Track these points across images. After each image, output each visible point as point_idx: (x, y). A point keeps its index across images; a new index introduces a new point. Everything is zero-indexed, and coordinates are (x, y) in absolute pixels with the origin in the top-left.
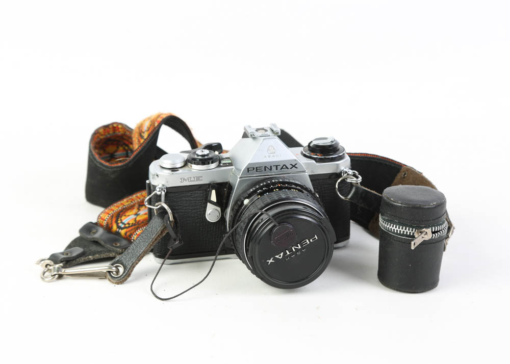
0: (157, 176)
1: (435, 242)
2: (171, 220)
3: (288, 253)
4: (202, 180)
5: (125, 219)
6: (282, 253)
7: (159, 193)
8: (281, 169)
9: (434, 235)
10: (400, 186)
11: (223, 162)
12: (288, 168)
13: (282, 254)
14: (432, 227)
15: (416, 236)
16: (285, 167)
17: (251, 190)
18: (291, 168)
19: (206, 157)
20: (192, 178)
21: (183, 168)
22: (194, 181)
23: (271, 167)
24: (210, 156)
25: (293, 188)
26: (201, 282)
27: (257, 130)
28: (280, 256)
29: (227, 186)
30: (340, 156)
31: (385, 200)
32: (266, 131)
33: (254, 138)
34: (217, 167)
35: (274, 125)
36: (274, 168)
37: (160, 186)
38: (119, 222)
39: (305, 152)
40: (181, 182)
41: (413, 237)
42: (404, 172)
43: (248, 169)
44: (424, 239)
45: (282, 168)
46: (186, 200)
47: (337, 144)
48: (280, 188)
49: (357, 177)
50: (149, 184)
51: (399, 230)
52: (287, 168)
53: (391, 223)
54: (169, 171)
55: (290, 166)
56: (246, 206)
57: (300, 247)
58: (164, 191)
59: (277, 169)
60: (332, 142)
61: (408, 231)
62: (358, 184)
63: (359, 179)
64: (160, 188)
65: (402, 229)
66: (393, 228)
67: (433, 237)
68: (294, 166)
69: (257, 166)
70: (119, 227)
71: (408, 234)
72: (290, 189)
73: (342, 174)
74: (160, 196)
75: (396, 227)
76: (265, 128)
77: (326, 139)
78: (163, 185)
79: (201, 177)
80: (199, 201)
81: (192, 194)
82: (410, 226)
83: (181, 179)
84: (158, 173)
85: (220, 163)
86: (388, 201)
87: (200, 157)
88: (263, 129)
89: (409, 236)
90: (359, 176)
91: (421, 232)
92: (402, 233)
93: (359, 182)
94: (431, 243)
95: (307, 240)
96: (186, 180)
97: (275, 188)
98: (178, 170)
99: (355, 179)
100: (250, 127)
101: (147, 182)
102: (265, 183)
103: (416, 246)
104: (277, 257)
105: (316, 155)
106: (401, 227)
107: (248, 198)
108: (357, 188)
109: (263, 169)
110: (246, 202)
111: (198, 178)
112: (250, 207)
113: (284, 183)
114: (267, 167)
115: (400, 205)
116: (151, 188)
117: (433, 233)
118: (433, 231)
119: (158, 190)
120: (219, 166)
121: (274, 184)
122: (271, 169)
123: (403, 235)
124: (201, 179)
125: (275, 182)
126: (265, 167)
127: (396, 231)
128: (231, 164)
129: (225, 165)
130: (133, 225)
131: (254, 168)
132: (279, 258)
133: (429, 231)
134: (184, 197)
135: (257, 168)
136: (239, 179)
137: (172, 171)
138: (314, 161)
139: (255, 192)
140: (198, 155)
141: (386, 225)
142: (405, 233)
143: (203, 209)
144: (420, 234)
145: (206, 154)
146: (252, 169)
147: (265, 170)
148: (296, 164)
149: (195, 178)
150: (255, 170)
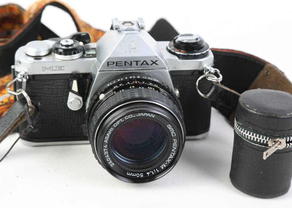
0: (20, 63)
1: (289, 152)
4: (64, 70)
7: (20, 80)
8: (141, 65)
9: (288, 145)
10: (259, 90)
11: (87, 53)
12: (148, 65)
14: (286, 137)
15: (270, 144)
16: (145, 63)
17: (108, 85)
18: (151, 65)
19: (70, 48)
20: (54, 67)
21: (47, 57)
22: (56, 70)
23: (131, 62)
24: (75, 46)
25: (150, 86)
27: (124, 23)
29: (89, 77)
30: (203, 54)
31: (241, 106)
32: (133, 24)
33: (119, 31)
34: (80, 58)
35: (141, 19)
36: (134, 64)
37: (23, 73)
39: (170, 47)
40: (43, 70)
41: (267, 145)
42: (267, 69)
43: (108, 63)
44: (277, 149)
45: (142, 64)
46: (49, 88)
47: (202, 41)
48: (137, 86)
49: (218, 76)
50: (14, 69)
51: (252, 137)
52: (147, 64)
53: (245, 129)
54: (32, 59)
55: (150, 63)
56: (101, 101)
58: (26, 78)
59: (137, 65)
60: (197, 39)
61: (262, 139)
62: (218, 83)
63: (219, 79)
64: (21, 75)
65: (256, 136)
66: (246, 135)
67: (287, 147)
68: (154, 63)
69: (117, 61)
71: (262, 142)
72: (146, 86)
73: (204, 72)
74: (22, 83)
75: (250, 134)
76: (132, 22)
77: (191, 35)
78: (26, 73)
79: (64, 67)
80: (61, 89)
81: (54, 82)
82: (264, 135)
83: (43, 67)
84: (21, 60)
85: (84, 53)
86: (244, 106)
87: (64, 48)
88: (130, 22)
89: (263, 144)
90: (220, 75)
91: (274, 142)
92: (255, 140)
93: (219, 81)
94: (285, 152)
96: (48, 69)
97: (131, 85)
98: (40, 59)
99: (216, 78)
100: (116, 19)
101: (12, 67)
102: (122, 79)
103: (268, 156)
105: (180, 51)
106: (255, 134)
107: (104, 93)
108: (217, 88)
109: (123, 63)
110: (102, 96)
111: (60, 68)
112: (104, 104)
113: (141, 80)
114: (127, 63)
115: (256, 112)
116: (15, 74)
117: (287, 142)
118: (288, 141)
119: (19, 77)
120: (82, 57)
121: (131, 80)
122: (131, 65)
123: (256, 142)
124: (63, 68)
125: (132, 78)
126: (125, 62)
127: (249, 138)
128: (94, 56)
129: (89, 56)
130: (6, 104)
131: (114, 63)
133: (283, 141)
134: (46, 85)
135: (117, 62)
136: (98, 73)
137: (36, 59)
138: (177, 58)
139: (111, 87)
140: (62, 45)
141: (240, 130)
142: (258, 141)
143: (65, 97)
144: (274, 143)
145: (70, 44)
146: (112, 63)
147: (125, 65)
148: (157, 61)
149: (57, 67)
150: (115, 64)
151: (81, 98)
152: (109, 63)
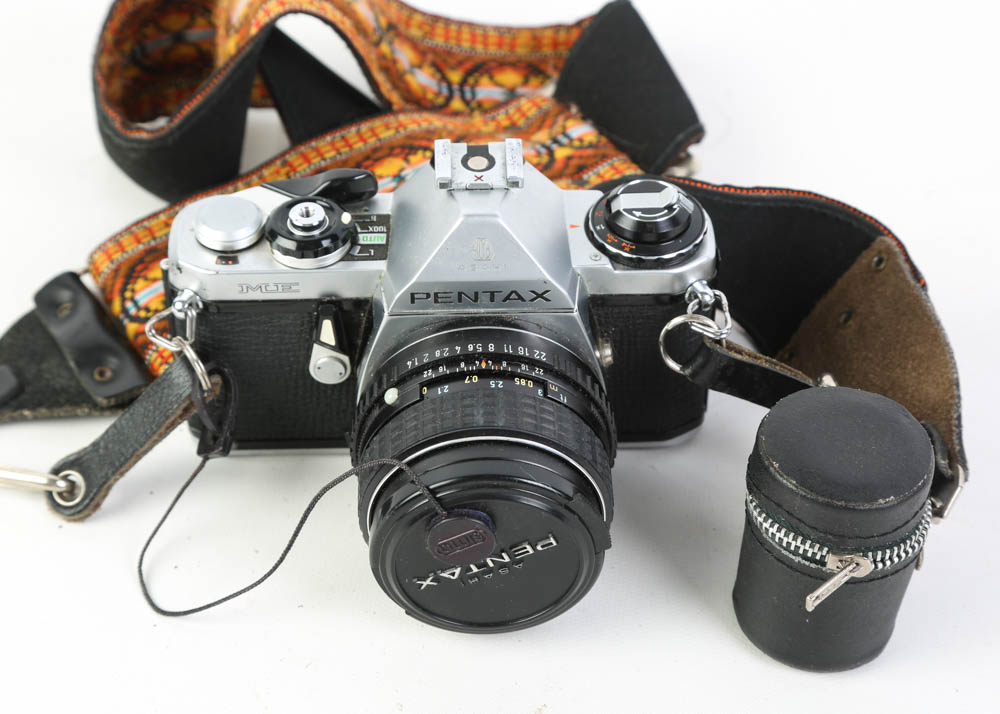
0: (179, 269)
1: (882, 578)
2: (205, 387)
3: (475, 570)
4: (298, 291)
5: (143, 289)
6: (459, 569)
7: (181, 315)
8: (505, 300)
9: (880, 565)
11: (362, 239)
12: (523, 300)
13: (458, 571)
14: (874, 551)
16: (513, 296)
17: (409, 365)
18: (533, 300)
19: (315, 233)
20: (272, 285)
21: (252, 253)
22: (276, 292)
23: (476, 294)
24: (327, 228)
26: (259, 582)
27: (468, 158)
28: (453, 574)
29: (367, 308)
32: (492, 162)
33: (451, 193)
34: (342, 260)
36: (484, 298)
37: (188, 295)
38: (128, 294)
40: (242, 292)
41: (822, 563)
42: (880, 252)
43: (412, 295)
45: (507, 298)
46: (258, 332)
48: (484, 376)
52: (520, 298)
53: (768, 516)
54: (213, 258)
55: (528, 296)
57: (507, 559)
59: (492, 300)
61: (809, 547)
62: (719, 342)
64: (183, 302)
65: (795, 539)
66: (771, 530)
67: (878, 569)
68: (540, 296)
69: (436, 291)
70: (125, 311)
71: (810, 554)
72: (510, 378)
74: (183, 322)
75: (779, 531)
78: (197, 293)
79: (297, 284)
80: (291, 334)
81: (272, 318)
83: (241, 286)
84: (182, 263)
85: (355, 243)
87: (298, 233)
88: (485, 153)
89: (812, 560)
91: (841, 561)
92: (793, 547)
94: (873, 580)
95: (528, 547)
96: (253, 289)
97: (471, 373)
98: (234, 259)
101: (163, 262)
102: (446, 352)
103: (820, 601)
104: (445, 575)
105: (620, 246)
106: (792, 534)
107: (397, 385)
109: (455, 296)
111: (288, 287)
112: (394, 422)
113: (497, 357)
114: (465, 294)
115: (794, 489)
117: (876, 562)
118: (879, 559)
119: (178, 305)
120: (348, 257)
121: (469, 359)
122: (476, 299)
123: (796, 552)
124: (294, 288)
125: (475, 351)
126: (460, 294)
127: (777, 540)
128: (380, 252)
129: (367, 253)
131: (428, 295)
132: (450, 579)
133: (866, 560)
134: (252, 323)
135: (436, 294)
136: (386, 317)
137: (222, 259)
139: (416, 372)
140: (295, 226)
142: (801, 551)
143: (303, 352)
144: (839, 564)
145: (315, 223)
146: (425, 296)
147: (460, 300)
148: (548, 291)
149: (280, 286)
150: (432, 298)
151: (346, 359)
152: (416, 296)
